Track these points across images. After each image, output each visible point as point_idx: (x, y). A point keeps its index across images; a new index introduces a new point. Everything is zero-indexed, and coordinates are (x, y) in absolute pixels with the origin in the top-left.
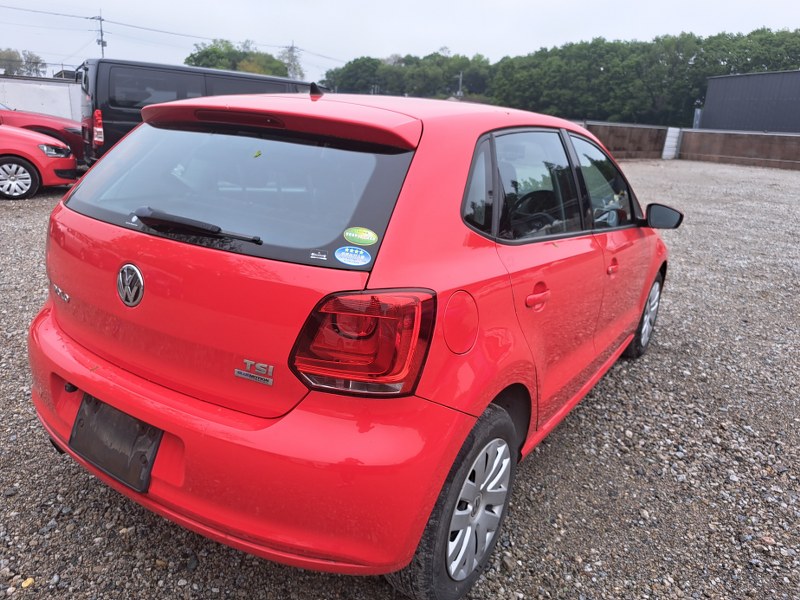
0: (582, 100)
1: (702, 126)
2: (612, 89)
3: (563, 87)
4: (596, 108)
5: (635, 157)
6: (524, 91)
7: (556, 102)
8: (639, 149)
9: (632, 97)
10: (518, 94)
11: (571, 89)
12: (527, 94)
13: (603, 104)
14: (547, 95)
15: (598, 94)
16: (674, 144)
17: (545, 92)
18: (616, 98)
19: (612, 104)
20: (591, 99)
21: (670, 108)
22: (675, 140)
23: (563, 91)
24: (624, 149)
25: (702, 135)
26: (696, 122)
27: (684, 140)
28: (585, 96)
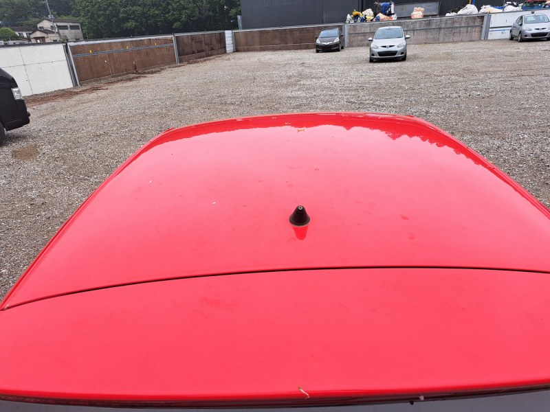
0: (151, 13)
1: (244, 28)
2: (169, 4)
3: (134, 4)
4: (162, 19)
5: (211, 55)
6: (105, 10)
7: (133, 17)
8: (212, 49)
10: (101, 12)
11: (140, 6)
12: (108, 12)
13: (167, 15)
14: (124, 12)
15: (160, 8)
16: (231, 42)
17: (122, 10)
18: (173, 9)
19: (173, 15)
20: (157, 12)
21: (211, 14)
22: (231, 39)
23: (134, 8)
24: (203, 51)
25: (246, 33)
26: (240, 25)
27: (236, 38)
28: (152, 10)
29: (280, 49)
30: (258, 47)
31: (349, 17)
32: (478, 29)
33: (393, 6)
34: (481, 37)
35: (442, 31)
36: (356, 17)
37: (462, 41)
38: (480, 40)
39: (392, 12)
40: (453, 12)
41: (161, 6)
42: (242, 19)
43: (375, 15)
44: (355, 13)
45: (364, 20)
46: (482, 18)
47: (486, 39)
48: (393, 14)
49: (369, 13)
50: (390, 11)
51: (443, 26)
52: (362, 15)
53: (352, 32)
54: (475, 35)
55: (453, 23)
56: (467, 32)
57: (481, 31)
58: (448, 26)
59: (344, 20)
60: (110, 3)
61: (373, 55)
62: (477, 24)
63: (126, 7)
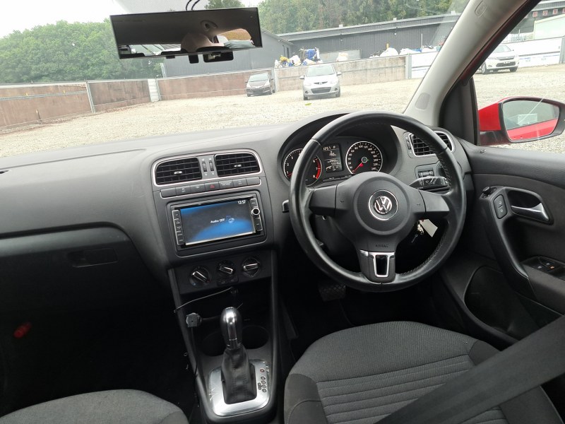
1: (168, 76)
2: (87, 60)
3: (47, 61)
5: (134, 104)
6: (14, 67)
7: (46, 74)
8: (134, 98)
9: (105, 63)
10: (9, 70)
11: (54, 62)
12: (17, 70)
13: (86, 71)
14: (36, 69)
15: (78, 64)
16: (155, 91)
17: (34, 67)
18: (93, 65)
19: (93, 70)
20: (74, 68)
21: (134, 68)
22: (155, 88)
23: (48, 65)
24: (124, 99)
25: (171, 81)
26: (164, 73)
27: (160, 87)
28: (68, 67)
29: (209, 96)
30: (186, 95)
31: (277, 62)
32: (401, 69)
33: (318, 52)
34: (405, 76)
35: (369, 72)
36: (284, 62)
37: (388, 81)
38: (405, 79)
39: (318, 58)
40: (375, 55)
41: (78, 61)
42: (166, 67)
43: (302, 61)
44: (283, 58)
45: (292, 64)
46: (403, 58)
47: (410, 77)
48: (319, 60)
49: (296, 59)
50: (316, 57)
51: (369, 67)
52: (290, 60)
53: (281, 76)
54: (400, 74)
55: (378, 64)
56: (392, 72)
57: (405, 71)
58: (374, 67)
59: (273, 65)
60: (19, 61)
61: (306, 92)
62: (400, 65)
63: (38, 64)
